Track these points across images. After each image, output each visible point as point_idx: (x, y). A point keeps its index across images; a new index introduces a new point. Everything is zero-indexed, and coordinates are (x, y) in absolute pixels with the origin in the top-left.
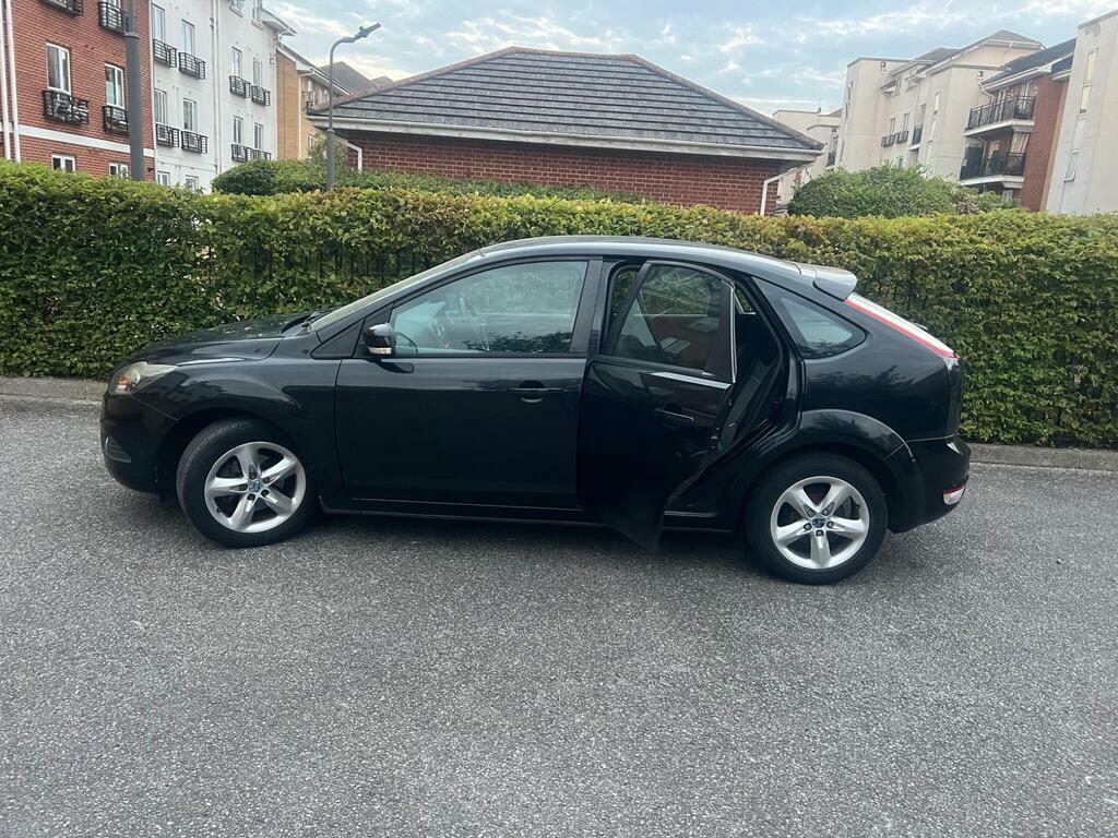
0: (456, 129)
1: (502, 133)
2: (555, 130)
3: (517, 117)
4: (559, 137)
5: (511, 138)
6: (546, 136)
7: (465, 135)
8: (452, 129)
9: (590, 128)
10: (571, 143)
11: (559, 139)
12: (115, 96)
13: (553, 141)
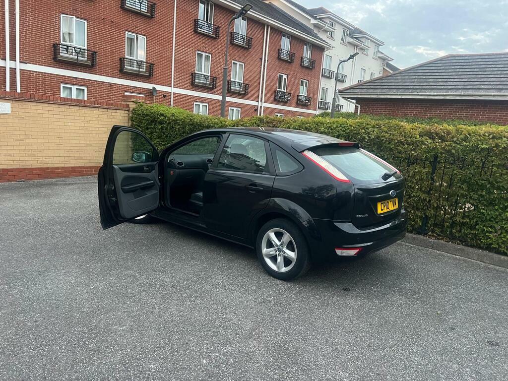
0: (400, 95)
1: (421, 95)
2: (450, 92)
3: (432, 87)
4: (451, 95)
5: (426, 97)
6: (443, 95)
7: (404, 97)
8: (397, 95)
9: (470, 90)
10: (458, 98)
11: (452, 97)
12: (303, 92)
13: (448, 98)
